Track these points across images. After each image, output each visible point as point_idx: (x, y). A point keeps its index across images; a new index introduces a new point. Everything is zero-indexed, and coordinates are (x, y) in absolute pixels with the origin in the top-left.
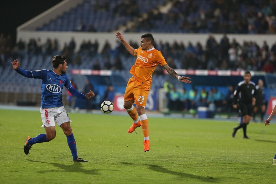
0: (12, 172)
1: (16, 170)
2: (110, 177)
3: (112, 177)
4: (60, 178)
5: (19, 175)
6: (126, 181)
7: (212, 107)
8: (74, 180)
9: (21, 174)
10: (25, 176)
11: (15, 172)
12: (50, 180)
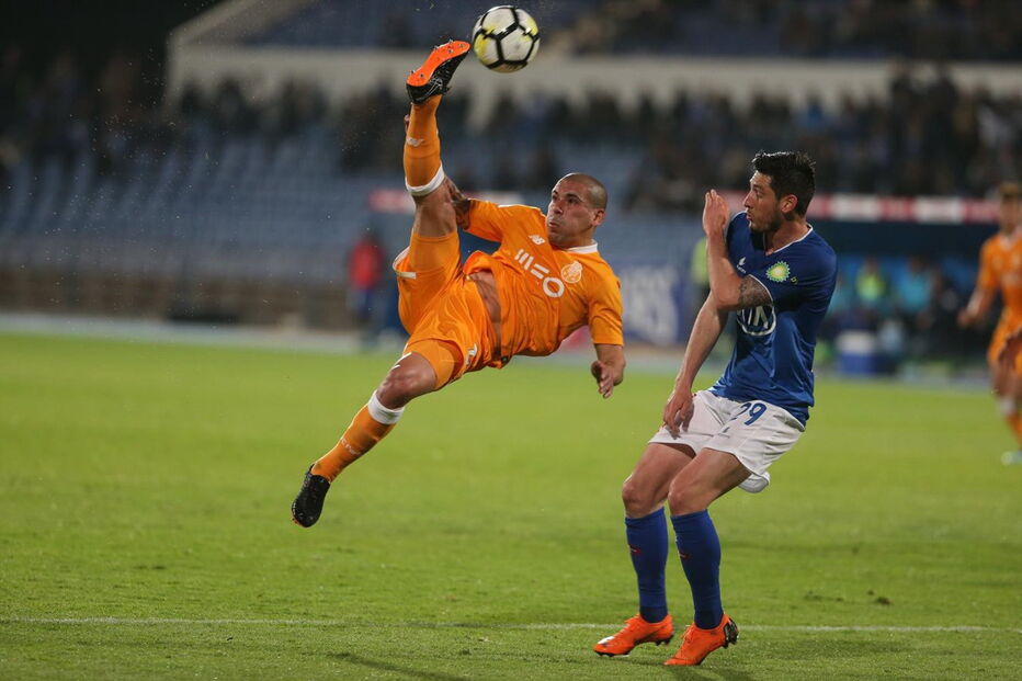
0: (145, 571)
1: (156, 564)
2: (506, 591)
3: (514, 594)
4: (322, 597)
5: (169, 583)
6: (567, 609)
7: (891, 336)
8: (374, 604)
9: (175, 579)
10: (190, 586)
11: (154, 572)
12: (285, 601)
